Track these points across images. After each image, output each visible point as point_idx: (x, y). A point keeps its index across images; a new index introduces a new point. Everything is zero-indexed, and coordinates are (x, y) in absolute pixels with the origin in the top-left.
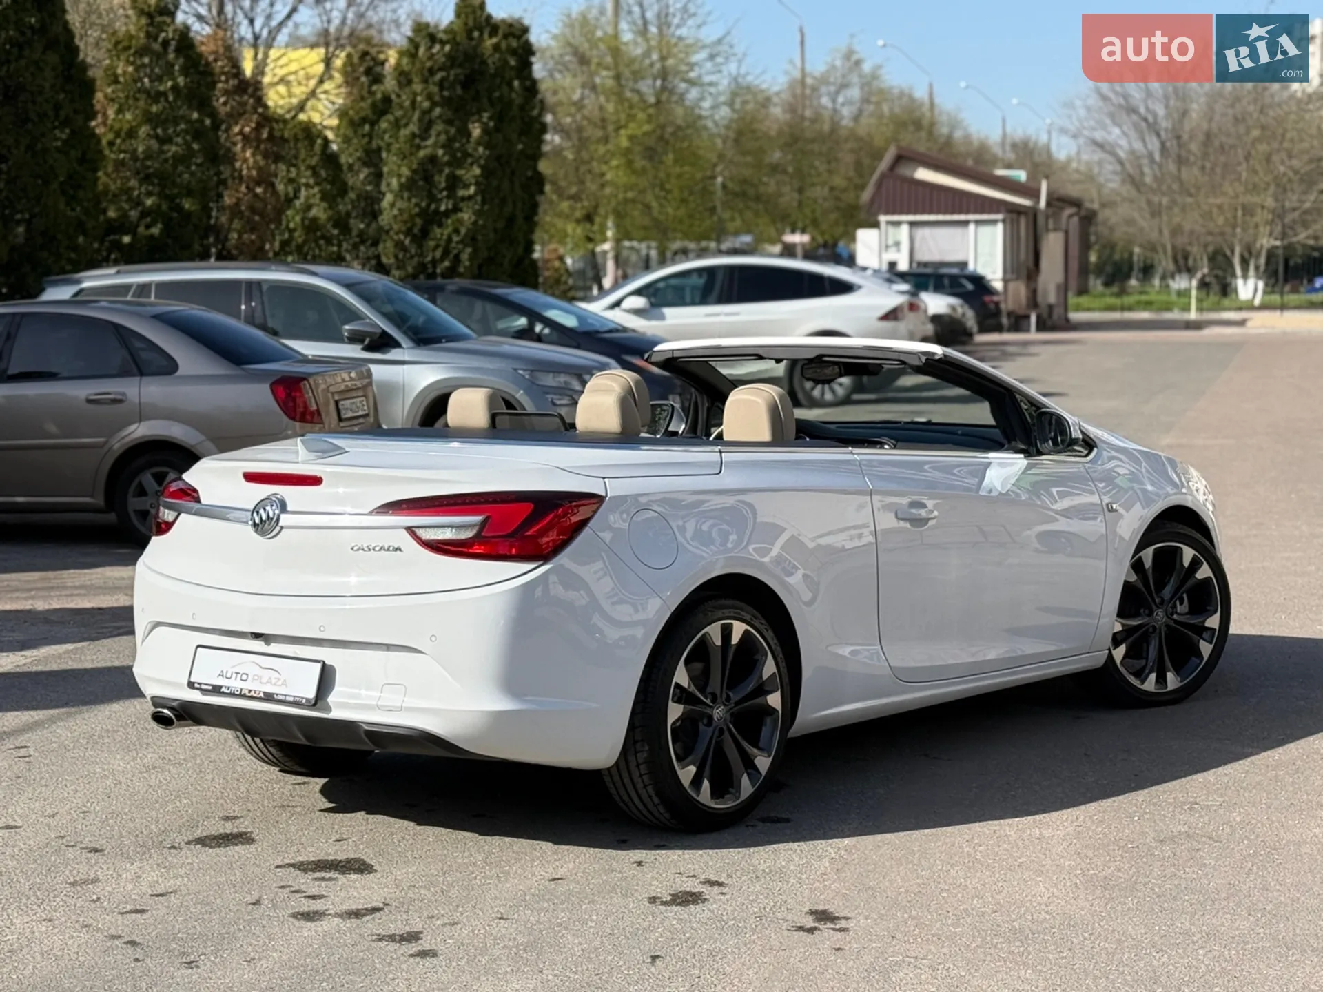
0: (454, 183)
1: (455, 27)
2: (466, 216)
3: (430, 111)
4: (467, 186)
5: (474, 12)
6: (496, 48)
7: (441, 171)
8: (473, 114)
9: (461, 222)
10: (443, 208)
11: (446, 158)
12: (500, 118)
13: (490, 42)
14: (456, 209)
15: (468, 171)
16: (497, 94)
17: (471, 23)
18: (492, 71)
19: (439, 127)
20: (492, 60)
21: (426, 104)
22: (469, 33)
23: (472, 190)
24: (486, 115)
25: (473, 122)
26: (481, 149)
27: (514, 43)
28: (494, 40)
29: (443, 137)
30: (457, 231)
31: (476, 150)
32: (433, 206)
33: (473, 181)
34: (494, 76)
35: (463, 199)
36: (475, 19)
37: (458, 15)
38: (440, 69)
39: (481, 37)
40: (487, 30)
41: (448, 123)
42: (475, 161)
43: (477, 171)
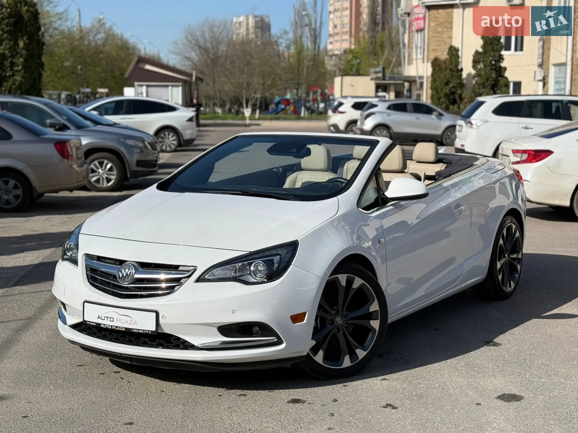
0: (13, 64)
1: (10, 2)
2: (18, 78)
3: (2, 35)
4: (18, 66)
6: (27, 11)
7: (7, 60)
8: (20, 37)
9: (16, 80)
10: (8, 74)
11: (9, 54)
12: (29, 39)
13: (25, 9)
14: (13, 75)
15: (18, 60)
16: (28, 29)
17: (16, 1)
18: (26, 20)
19: (6, 42)
20: (26, 16)
22: (16, 4)
23: (20, 67)
24: (25, 38)
25: (20, 40)
26: (24, 51)
27: (32, 9)
28: (27, 8)
29: (8, 46)
30: (14, 84)
31: (21, 51)
32: (4, 74)
33: (20, 64)
34: (27, 22)
35: (16, 71)
38: (6, 18)
39: (21, 6)
40: (23, 4)
41: (10, 40)
42: (21, 56)
43: (22, 60)
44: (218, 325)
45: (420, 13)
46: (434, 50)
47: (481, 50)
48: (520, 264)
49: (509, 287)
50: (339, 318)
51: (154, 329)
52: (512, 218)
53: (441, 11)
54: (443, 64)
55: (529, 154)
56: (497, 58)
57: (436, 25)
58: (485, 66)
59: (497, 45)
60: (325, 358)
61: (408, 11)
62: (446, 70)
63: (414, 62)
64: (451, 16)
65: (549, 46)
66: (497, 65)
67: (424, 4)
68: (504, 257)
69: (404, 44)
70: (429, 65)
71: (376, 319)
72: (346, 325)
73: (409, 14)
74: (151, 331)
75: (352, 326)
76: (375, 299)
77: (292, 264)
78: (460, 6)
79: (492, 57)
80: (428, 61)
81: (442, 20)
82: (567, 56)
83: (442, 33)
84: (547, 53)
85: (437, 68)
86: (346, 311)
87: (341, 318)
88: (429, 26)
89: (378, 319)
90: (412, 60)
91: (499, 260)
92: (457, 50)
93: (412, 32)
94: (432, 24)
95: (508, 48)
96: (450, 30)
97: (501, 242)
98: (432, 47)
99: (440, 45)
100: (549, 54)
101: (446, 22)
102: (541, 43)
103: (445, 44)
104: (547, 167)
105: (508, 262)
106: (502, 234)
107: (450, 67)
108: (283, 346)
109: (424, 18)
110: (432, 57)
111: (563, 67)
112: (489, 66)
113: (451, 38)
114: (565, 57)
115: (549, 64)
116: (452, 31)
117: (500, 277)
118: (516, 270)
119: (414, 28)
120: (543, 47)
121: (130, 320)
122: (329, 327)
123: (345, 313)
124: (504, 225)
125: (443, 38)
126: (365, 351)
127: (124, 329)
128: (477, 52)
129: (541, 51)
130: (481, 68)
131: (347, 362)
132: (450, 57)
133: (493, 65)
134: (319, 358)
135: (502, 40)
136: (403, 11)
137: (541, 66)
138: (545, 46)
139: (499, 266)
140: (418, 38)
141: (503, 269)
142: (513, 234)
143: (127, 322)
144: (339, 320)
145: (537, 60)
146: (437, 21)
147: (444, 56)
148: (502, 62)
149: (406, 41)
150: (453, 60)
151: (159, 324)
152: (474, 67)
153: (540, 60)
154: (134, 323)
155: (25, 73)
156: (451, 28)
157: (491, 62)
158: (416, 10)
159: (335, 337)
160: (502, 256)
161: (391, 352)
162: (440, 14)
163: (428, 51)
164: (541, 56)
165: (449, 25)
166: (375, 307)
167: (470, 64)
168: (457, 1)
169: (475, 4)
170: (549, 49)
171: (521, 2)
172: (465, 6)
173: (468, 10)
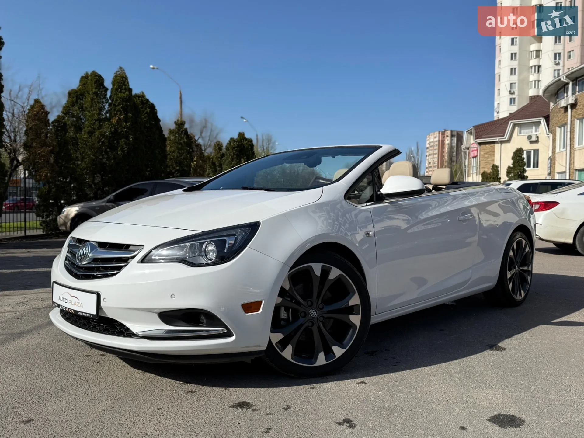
1: (238, 139)
3: (233, 156)
5: (242, 136)
6: (247, 143)
12: (247, 158)
13: (245, 142)
17: (241, 138)
18: (246, 148)
19: (235, 160)
20: (246, 146)
21: (233, 155)
22: (241, 140)
24: (245, 157)
25: (242, 159)
27: (250, 143)
28: (246, 142)
29: (236, 162)
36: (242, 137)
37: (239, 136)
38: (236, 147)
39: (243, 141)
40: (245, 140)
41: (237, 159)
44: (159, 311)
45: (475, 147)
46: (483, 168)
47: (511, 166)
48: (530, 276)
49: (520, 296)
50: (313, 311)
51: (94, 313)
52: (522, 234)
53: (487, 146)
54: (489, 175)
55: (541, 205)
56: (522, 170)
57: (484, 154)
58: (515, 175)
59: (522, 163)
60: (295, 354)
61: (467, 147)
62: (490, 179)
63: (471, 175)
64: (494, 148)
65: (555, 162)
66: (522, 174)
67: (477, 142)
68: (515, 268)
69: (465, 166)
70: (480, 176)
71: (357, 314)
72: (321, 319)
73: (468, 148)
74: (93, 315)
75: (332, 321)
76: (355, 293)
77: (248, 246)
78: (499, 142)
79: (519, 170)
80: (479, 174)
81: (488, 150)
82: (566, 167)
83: (488, 158)
84: (553, 166)
85: (485, 178)
86: (321, 303)
87: (316, 311)
88: (480, 154)
89: (359, 315)
90: (470, 174)
91: (510, 270)
92: (497, 167)
93: (470, 158)
94: (482, 153)
95: (529, 166)
96: (493, 156)
97: (511, 254)
98: (482, 166)
99: (486, 165)
100: (555, 167)
101: (491, 151)
102: (549, 161)
103: (490, 164)
104: (555, 214)
105: (518, 273)
106: (512, 246)
107: (493, 177)
108: (233, 339)
109: (477, 150)
110: (482, 171)
111: (564, 174)
112: (517, 175)
113: (494, 160)
114: (565, 168)
115: (555, 173)
116: (494, 156)
117: (510, 286)
118: (526, 281)
119: (471, 156)
120: (551, 163)
121: (77, 302)
122: (301, 320)
123: (321, 306)
124: (515, 239)
125: (489, 161)
126: (344, 348)
127: (73, 312)
128: (509, 167)
129: (549, 166)
130: (512, 176)
131: (321, 360)
132: (493, 171)
133: (519, 175)
134: (288, 353)
135: (525, 160)
136: (465, 147)
137: (549, 174)
138: (552, 163)
139: (509, 276)
140: (473, 161)
141: (514, 279)
142: (523, 248)
143: (76, 305)
144: (313, 313)
145: (547, 171)
146: (485, 151)
147: (489, 170)
148: (525, 173)
149: (466, 164)
150: (495, 172)
151: (100, 307)
152: (507, 176)
153: (549, 171)
154: (81, 306)
156: (494, 155)
157: (518, 173)
158: (472, 146)
159: (308, 332)
160: (512, 267)
161: (386, 350)
162: (487, 147)
163: (479, 168)
164: (549, 168)
165: (492, 153)
166: (355, 300)
167: (505, 174)
168: (497, 139)
169: (508, 141)
170: (555, 164)
171: (537, 139)
172: (502, 142)
173: (504, 145)
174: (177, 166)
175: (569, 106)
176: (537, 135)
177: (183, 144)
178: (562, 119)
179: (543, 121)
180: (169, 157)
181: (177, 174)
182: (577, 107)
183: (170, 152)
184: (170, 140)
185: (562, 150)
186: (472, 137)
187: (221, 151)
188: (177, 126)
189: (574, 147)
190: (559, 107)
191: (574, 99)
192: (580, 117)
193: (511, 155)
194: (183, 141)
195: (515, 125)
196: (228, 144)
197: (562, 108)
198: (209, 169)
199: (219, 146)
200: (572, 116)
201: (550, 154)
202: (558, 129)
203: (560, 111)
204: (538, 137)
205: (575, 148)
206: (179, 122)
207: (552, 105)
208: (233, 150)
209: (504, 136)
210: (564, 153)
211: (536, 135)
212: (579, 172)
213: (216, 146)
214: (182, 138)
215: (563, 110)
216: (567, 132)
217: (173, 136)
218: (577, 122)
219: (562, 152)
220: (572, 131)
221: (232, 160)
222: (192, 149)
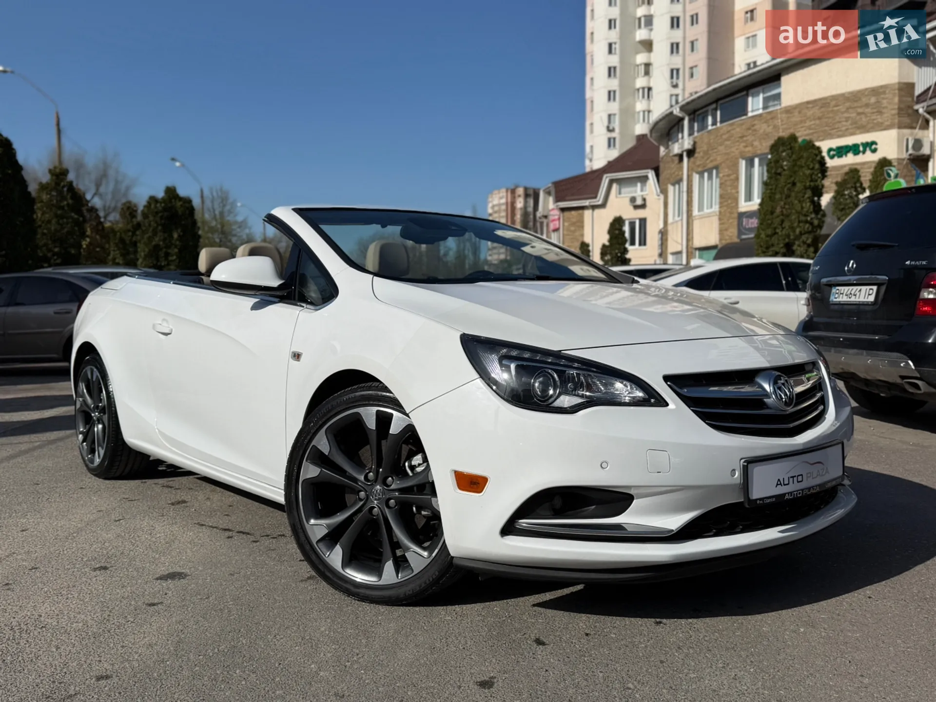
0: (167, 255)
1: (164, 198)
3: (156, 228)
4: (172, 256)
6: (181, 206)
7: (162, 250)
8: (174, 229)
11: (164, 245)
12: (184, 231)
13: (179, 204)
14: (168, 265)
15: (173, 250)
16: (183, 223)
18: (180, 214)
19: (160, 234)
20: (180, 210)
21: (155, 225)
22: (171, 199)
23: (175, 257)
24: (179, 230)
25: (174, 232)
27: (187, 205)
28: (181, 203)
29: (162, 238)
31: (176, 242)
34: (181, 216)
36: (172, 196)
38: (161, 212)
39: (175, 202)
40: (177, 199)
41: (164, 232)
42: (176, 247)
43: (176, 250)
45: (556, 215)
47: (607, 243)
53: (573, 213)
56: (623, 250)
57: (570, 225)
58: (613, 258)
59: (622, 239)
61: (545, 214)
64: (582, 216)
65: (667, 238)
66: (623, 256)
67: (559, 207)
73: (546, 217)
78: (590, 207)
79: (618, 250)
81: (574, 220)
82: (682, 245)
83: (574, 232)
88: (563, 225)
92: (588, 245)
93: (550, 232)
94: (566, 224)
95: (633, 243)
96: (581, 228)
99: (572, 242)
100: (667, 244)
101: (578, 222)
102: (660, 235)
103: (577, 241)
109: (559, 219)
111: (679, 255)
112: (615, 257)
113: (582, 235)
115: (667, 254)
116: (583, 229)
119: (551, 229)
120: (662, 239)
125: (576, 236)
128: (604, 246)
129: (660, 242)
130: (609, 259)
132: (582, 252)
133: (619, 257)
135: (627, 235)
136: (542, 214)
137: (661, 255)
140: (554, 237)
145: (656, 251)
146: (570, 221)
148: (627, 254)
152: (602, 258)
153: (660, 251)
155: (179, 262)
156: (583, 227)
157: (617, 254)
158: (552, 213)
162: (573, 215)
164: (660, 247)
165: (580, 224)
167: (599, 255)
168: (586, 203)
169: (603, 206)
170: (667, 240)
171: (643, 203)
172: (594, 207)
173: (597, 211)
174: (55, 247)
175: (685, 154)
176: (644, 196)
177: (66, 208)
178: (677, 173)
179: (651, 174)
180: (39, 231)
181: (55, 260)
182: (696, 155)
183: (43, 222)
184: (42, 201)
185: (677, 218)
186: (551, 199)
187: (134, 220)
188: (54, 177)
189: (691, 214)
190: (671, 154)
191: (692, 143)
192: (700, 169)
193: (606, 226)
194: (65, 203)
195: (611, 182)
196: (145, 206)
197: (676, 155)
198: (114, 251)
199: (129, 210)
200: (690, 169)
201: (661, 226)
202: (671, 188)
203: (673, 161)
204: (644, 200)
205: (695, 216)
206: (58, 171)
207: (662, 150)
208: (154, 216)
209: (595, 197)
210: (680, 223)
211: (642, 196)
212: (701, 252)
213: (125, 209)
214: (64, 198)
215: (676, 159)
216: (683, 192)
217: (47, 194)
218: (696, 177)
219: (677, 222)
220: (690, 191)
221: (155, 233)
222: (82, 215)
